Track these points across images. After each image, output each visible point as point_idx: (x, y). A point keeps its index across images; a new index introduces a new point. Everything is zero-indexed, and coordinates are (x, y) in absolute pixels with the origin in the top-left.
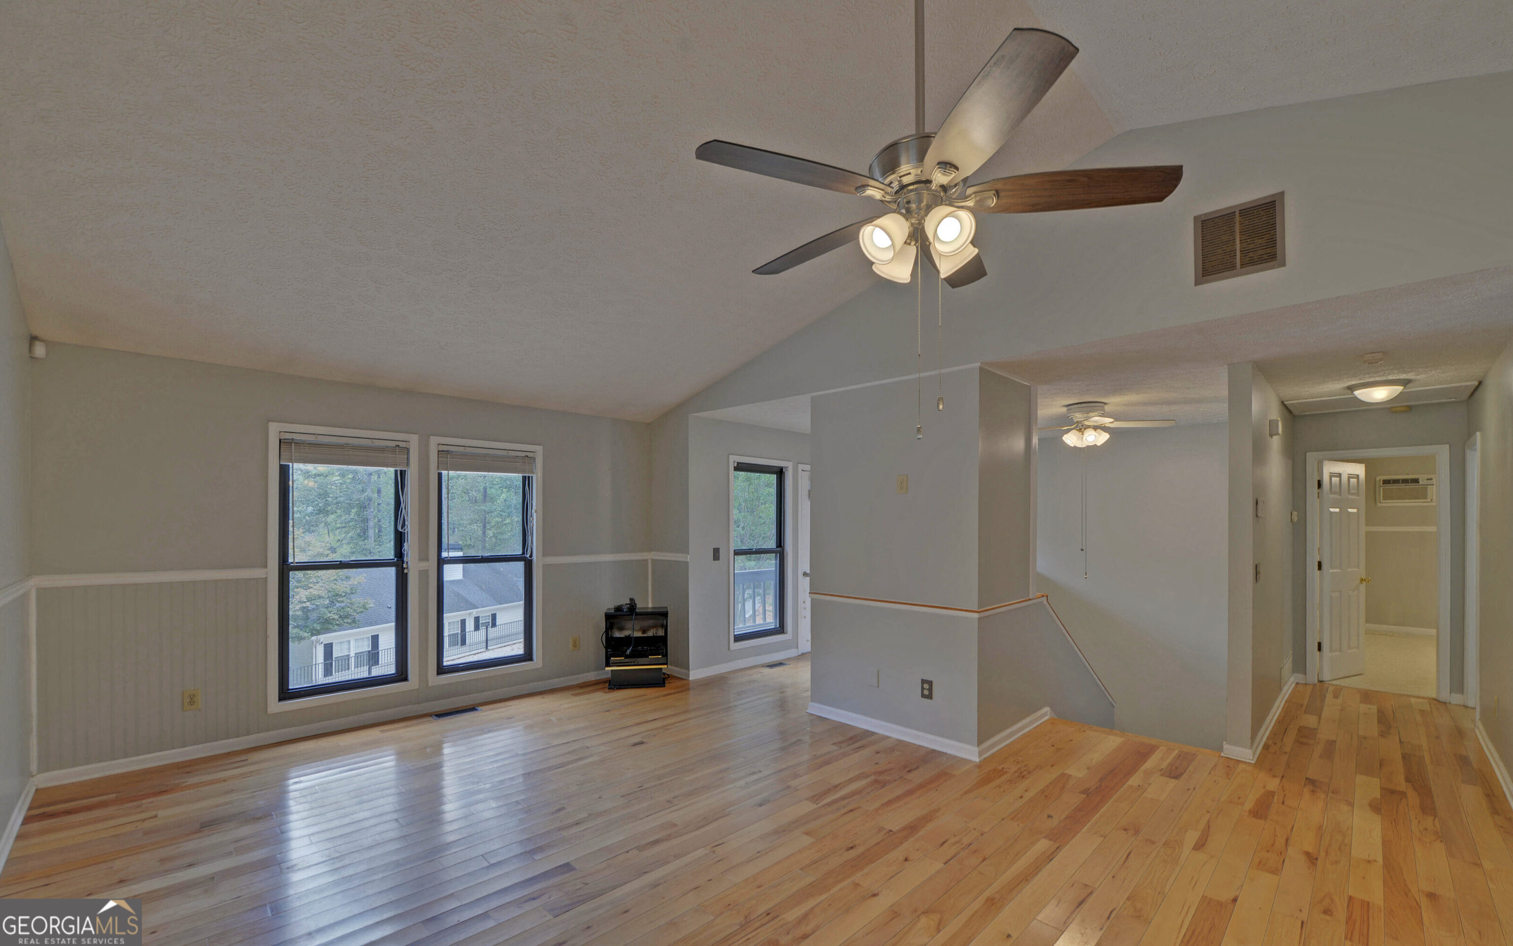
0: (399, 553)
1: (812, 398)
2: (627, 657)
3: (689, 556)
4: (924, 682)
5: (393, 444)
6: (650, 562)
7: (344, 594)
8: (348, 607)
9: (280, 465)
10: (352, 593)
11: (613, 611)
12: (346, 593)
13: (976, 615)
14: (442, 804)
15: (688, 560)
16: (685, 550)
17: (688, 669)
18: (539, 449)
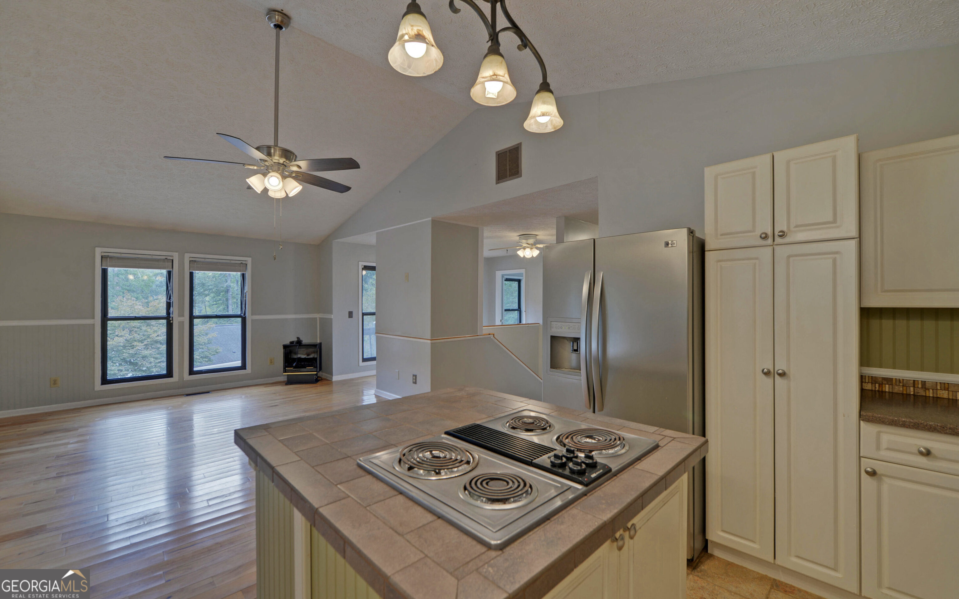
0: (168, 313)
1: (377, 233)
2: (295, 367)
3: (332, 316)
4: (414, 375)
5: (164, 257)
6: (318, 318)
7: (203, 344)
8: (206, 352)
9: (102, 269)
10: (209, 343)
11: (289, 344)
12: (205, 343)
13: (429, 341)
14: (193, 438)
15: (332, 318)
16: (331, 312)
17: (332, 375)
18: (249, 260)
